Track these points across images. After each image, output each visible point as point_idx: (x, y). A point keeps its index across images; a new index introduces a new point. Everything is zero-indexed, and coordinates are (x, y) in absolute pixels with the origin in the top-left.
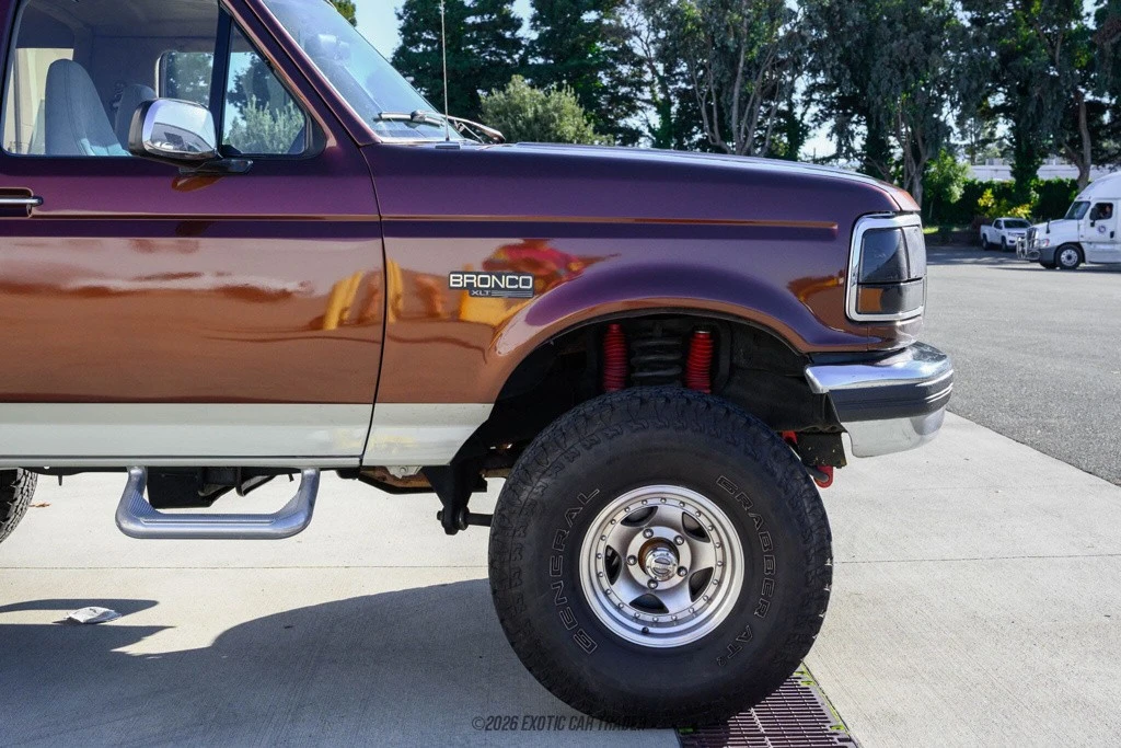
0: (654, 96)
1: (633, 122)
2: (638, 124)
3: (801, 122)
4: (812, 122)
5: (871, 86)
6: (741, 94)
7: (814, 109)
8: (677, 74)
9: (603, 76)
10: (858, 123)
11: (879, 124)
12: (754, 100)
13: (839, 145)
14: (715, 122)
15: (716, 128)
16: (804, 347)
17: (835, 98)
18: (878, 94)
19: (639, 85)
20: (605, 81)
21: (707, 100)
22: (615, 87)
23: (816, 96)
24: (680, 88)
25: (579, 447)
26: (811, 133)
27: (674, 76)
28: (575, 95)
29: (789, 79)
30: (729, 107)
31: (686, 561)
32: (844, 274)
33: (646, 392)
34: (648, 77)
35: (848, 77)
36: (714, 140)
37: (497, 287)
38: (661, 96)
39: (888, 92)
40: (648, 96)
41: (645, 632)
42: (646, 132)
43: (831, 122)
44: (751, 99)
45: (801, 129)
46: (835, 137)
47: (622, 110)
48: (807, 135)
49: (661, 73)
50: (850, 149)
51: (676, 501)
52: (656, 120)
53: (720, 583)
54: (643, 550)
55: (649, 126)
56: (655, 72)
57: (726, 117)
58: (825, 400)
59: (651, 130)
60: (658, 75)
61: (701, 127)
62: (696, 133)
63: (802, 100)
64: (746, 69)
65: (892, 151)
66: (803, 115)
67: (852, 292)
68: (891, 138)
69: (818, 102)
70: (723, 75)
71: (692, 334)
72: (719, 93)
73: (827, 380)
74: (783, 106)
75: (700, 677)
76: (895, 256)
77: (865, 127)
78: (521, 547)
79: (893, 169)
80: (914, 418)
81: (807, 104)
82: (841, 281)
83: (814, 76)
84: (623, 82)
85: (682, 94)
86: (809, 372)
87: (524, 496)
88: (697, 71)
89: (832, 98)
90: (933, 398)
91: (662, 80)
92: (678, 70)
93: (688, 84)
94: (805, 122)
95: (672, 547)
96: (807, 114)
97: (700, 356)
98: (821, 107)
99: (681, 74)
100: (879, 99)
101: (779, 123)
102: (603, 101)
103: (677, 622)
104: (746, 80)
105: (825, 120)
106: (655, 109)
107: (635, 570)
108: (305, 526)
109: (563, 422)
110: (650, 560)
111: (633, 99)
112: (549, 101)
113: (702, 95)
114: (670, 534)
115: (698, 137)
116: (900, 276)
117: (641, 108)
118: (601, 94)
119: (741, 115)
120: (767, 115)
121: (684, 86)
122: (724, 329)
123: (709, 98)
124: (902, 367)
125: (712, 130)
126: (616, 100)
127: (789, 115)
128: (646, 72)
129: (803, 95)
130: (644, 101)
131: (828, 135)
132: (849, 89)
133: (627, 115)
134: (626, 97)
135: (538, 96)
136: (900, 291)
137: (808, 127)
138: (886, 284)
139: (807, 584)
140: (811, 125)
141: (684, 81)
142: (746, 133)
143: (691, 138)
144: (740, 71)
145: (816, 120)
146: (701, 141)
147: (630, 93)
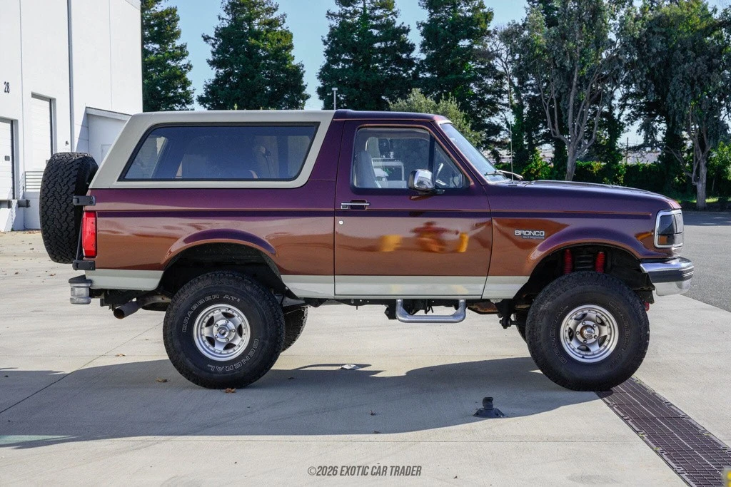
0: (511, 101)
1: (495, 120)
2: (499, 121)
3: (618, 120)
4: (626, 120)
5: (669, 95)
6: (575, 101)
7: (627, 111)
8: (528, 85)
9: (473, 87)
10: (660, 122)
11: (674, 123)
12: (585, 104)
13: (646, 138)
14: (556, 121)
15: (556, 125)
16: (640, 256)
17: (644, 103)
18: (675, 101)
19: (499, 93)
20: (475, 90)
21: (550, 104)
22: (482, 94)
23: (629, 102)
24: (530, 95)
25: (561, 291)
26: (625, 129)
27: (526, 87)
28: (457, 103)
29: (609, 89)
30: (566, 111)
31: (597, 333)
32: (653, 231)
33: (584, 272)
34: (506, 87)
35: (653, 89)
36: (555, 134)
37: (532, 235)
38: (516, 101)
39: (681, 100)
40: (506, 101)
41: (583, 358)
42: (505, 127)
43: (640, 121)
44: (583, 104)
45: (618, 126)
46: (643, 132)
47: (487, 111)
48: (623, 130)
49: (516, 85)
50: (654, 141)
51: (595, 311)
52: (512, 119)
53: (609, 341)
54: (582, 329)
55: (507, 123)
56: (511, 83)
57: (564, 117)
58: (647, 275)
59: (508, 126)
60: (514, 86)
61: (546, 125)
62: (542, 128)
63: (619, 105)
64: (578, 83)
65: (685, 142)
66: (620, 115)
67: (656, 238)
68: (684, 133)
69: (631, 106)
70: (562, 87)
71: (598, 253)
72: (559, 100)
73: (647, 268)
74: (605, 109)
75: (604, 372)
76: (672, 225)
77: (665, 125)
78: (540, 326)
79: (686, 155)
80: (678, 282)
81: (623, 107)
82: (653, 234)
83: (628, 88)
84: (488, 91)
85: (532, 100)
86: (641, 265)
87: (541, 309)
88: (543, 82)
89: (641, 103)
90: (685, 275)
91: (517, 89)
92: (528, 82)
93: (536, 92)
94: (621, 120)
95: (592, 327)
96: (622, 115)
97: (600, 260)
98: (633, 110)
99: (531, 85)
100: (675, 105)
101: (602, 121)
102: (473, 104)
103: (594, 355)
104: (579, 90)
105: (636, 120)
106: (512, 110)
107: (579, 337)
108: (464, 319)
109: (554, 283)
110: (585, 332)
111: (495, 103)
112: (438, 107)
113: (546, 101)
114: (591, 323)
115: (543, 131)
116: (673, 232)
117: (501, 110)
118: (472, 99)
119: (575, 115)
120: (594, 115)
121: (533, 94)
122: (609, 250)
123: (552, 102)
124: (674, 264)
125: (554, 127)
126: (483, 103)
127: (609, 115)
128: (505, 84)
129: (619, 101)
130: (503, 105)
131: (638, 131)
132: (652, 97)
133: (491, 115)
134: (490, 102)
135: (431, 104)
136: (673, 238)
137: (623, 124)
138: (669, 234)
139: (641, 339)
140: (625, 122)
141: (533, 90)
142: (578, 128)
143: (538, 132)
144: (574, 84)
145: (628, 119)
146: (545, 134)
147: (493, 99)
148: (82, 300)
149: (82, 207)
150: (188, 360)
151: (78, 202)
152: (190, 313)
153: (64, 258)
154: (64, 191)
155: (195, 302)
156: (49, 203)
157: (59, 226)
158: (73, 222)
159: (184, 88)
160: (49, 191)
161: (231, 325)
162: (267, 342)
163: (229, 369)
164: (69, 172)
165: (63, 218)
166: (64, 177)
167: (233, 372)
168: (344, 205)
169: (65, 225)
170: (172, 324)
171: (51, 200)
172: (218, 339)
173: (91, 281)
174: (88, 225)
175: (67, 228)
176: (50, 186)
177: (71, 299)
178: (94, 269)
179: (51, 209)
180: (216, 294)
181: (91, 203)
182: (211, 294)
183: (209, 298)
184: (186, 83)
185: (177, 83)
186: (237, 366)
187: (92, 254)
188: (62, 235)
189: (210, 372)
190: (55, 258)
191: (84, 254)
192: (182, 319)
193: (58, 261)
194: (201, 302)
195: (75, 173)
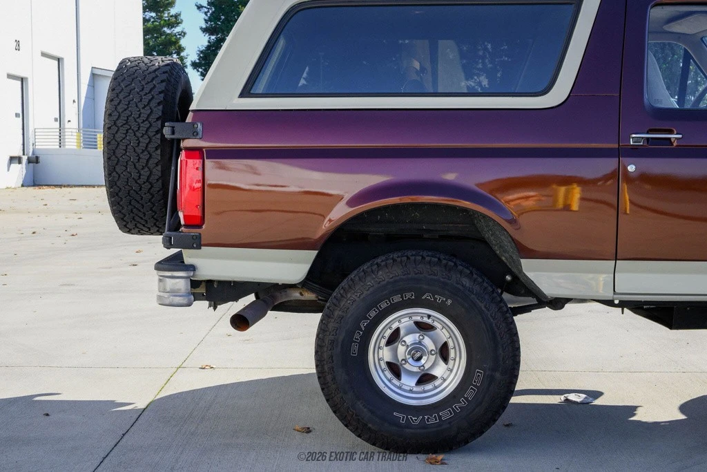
148: (178, 300)
149: (179, 141)
150: (360, 405)
151: (173, 133)
152: (363, 324)
153: (141, 227)
154: (144, 116)
155: (374, 304)
156: (119, 136)
157: (135, 175)
158: (159, 168)
159: (178, 54)
160: (119, 116)
161: (428, 343)
162: (498, 375)
163: (432, 420)
164: (151, 86)
165: (143, 162)
166: (142, 93)
167: (439, 425)
168: (636, 138)
169: (145, 173)
170: (332, 342)
171: (123, 130)
172: (407, 366)
173: (192, 268)
174: (188, 172)
175: (149, 177)
176: (120, 109)
177: (159, 298)
178: (199, 247)
179: (122, 147)
180: (409, 290)
181: (195, 134)
182: (401, 291)
183: (397, 299)
184: (180, 50)
185: (172, 49)
186: (445, 414)
187: (196, 222)
188: (141, 189)
189: (399, 425)
190: (125, 226)
191: (182, 222)
192: (350, 334)
193: (129, 232)
194: (384, 305)
195: (162, 86)
